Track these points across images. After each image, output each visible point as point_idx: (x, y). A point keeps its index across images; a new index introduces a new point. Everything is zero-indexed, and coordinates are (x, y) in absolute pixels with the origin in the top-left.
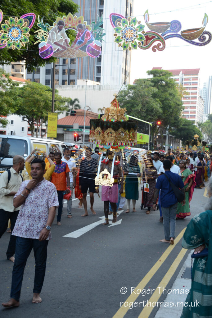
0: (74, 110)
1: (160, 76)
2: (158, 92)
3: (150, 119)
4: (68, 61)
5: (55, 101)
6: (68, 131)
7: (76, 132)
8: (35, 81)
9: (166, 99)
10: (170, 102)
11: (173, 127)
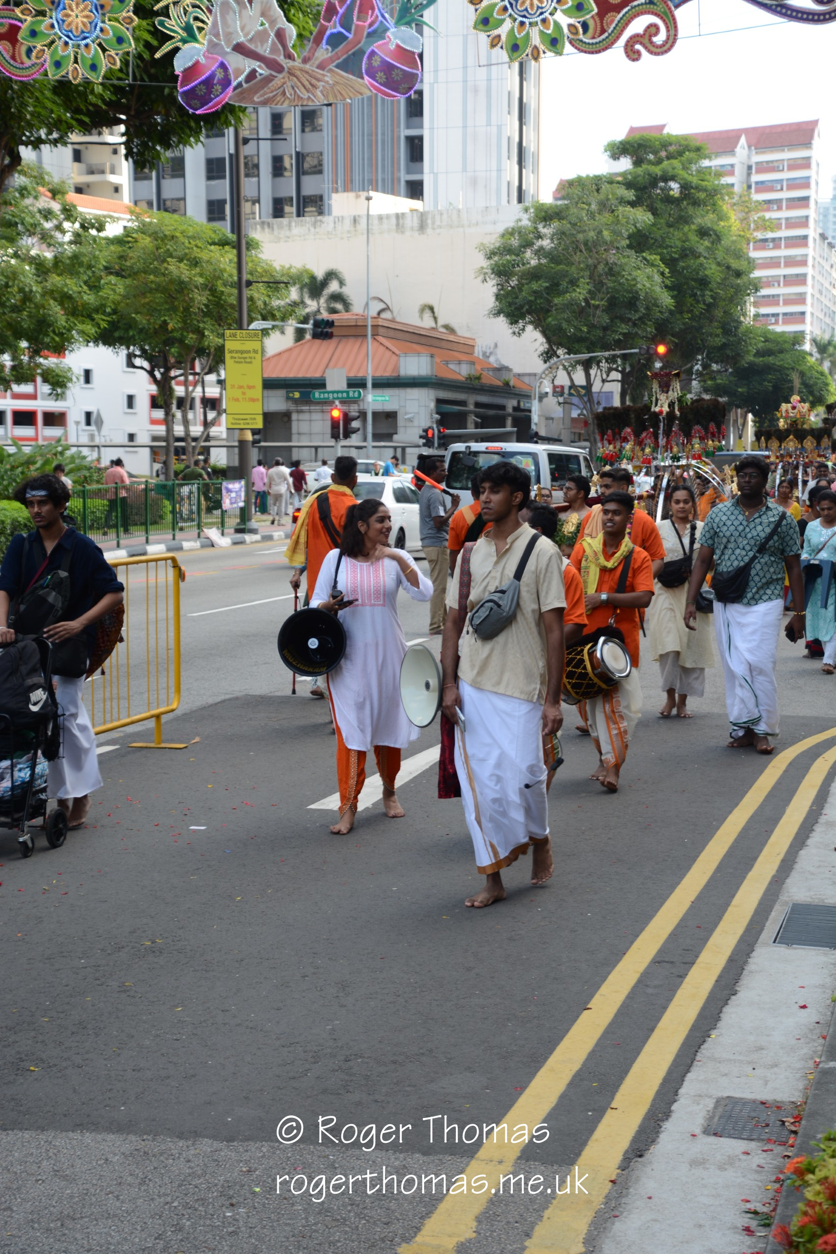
0: (325, 315)
1: (659, 162)
2: (654, 225)
3: (624, 334)
4: (291, 122)
5: (249, 283)
6: (306, 399)
7: (337, 403)
8: (166, 210)
9: (687, 253)
10: (701, 264)
11: (716, 363)
